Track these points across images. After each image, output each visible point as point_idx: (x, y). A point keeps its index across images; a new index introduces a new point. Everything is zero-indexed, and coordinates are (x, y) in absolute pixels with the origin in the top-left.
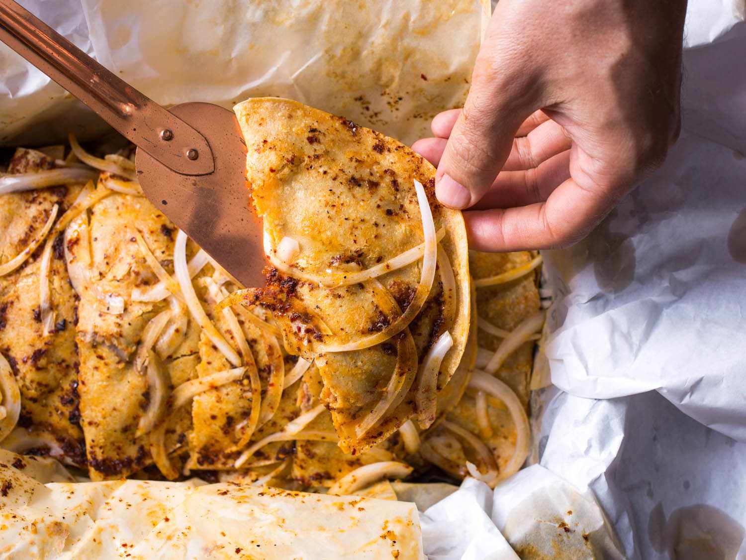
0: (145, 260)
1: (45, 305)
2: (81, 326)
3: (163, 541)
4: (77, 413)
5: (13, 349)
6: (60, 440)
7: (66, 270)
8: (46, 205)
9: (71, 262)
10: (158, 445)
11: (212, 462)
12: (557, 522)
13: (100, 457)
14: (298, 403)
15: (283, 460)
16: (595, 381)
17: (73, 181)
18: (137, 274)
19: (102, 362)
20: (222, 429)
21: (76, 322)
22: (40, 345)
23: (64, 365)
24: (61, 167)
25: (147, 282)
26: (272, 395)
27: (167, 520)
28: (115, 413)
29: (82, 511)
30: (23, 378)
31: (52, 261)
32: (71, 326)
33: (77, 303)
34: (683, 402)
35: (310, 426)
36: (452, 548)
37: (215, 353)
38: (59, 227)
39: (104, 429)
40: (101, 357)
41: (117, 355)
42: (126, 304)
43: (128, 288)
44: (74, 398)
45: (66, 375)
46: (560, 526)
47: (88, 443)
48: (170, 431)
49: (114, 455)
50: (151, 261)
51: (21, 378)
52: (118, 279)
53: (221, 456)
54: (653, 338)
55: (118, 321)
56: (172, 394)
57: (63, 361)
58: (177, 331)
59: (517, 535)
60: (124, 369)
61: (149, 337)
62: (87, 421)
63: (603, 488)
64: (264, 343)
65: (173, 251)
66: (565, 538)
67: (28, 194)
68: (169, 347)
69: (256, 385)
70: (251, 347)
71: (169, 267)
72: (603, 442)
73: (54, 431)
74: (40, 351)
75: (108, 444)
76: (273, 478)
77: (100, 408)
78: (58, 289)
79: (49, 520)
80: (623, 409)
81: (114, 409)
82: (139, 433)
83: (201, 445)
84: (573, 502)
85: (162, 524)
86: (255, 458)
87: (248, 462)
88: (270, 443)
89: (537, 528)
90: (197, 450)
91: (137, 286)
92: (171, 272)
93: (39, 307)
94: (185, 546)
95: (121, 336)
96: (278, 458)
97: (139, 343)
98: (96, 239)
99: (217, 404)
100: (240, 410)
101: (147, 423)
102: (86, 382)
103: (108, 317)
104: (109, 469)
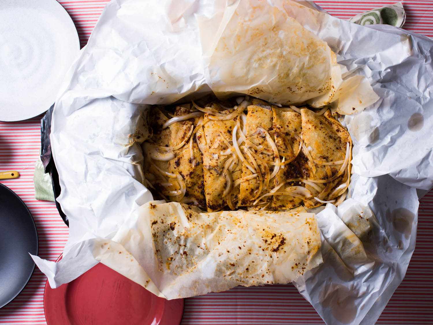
0: (224, 142)
1: (192, 158)
2: (204, 163)
3: (241, 228)
4: (203, 191)
5: (183, 172)
6: (197, 200)
7: (198, 146)
8: (189, 125)
9: (199, 144)
10: (229, 199)
11: (246, 204)
12: (359, 216)
13: (211, 204)
14: (274, 184)
15: (269, 202)
16: (369, 171)
17: (195, 116)
18: (221, 146)
19: (212, 174)
20: (250, 193)
21: (202, 162)
22: (191, 170)
23: (199, 176)
24: (192, 112)
25: (225, 148)
26: (266, 182)
27: (240, 222)
28: (216, 190)
29: (214, 221)
30: (187, 181)
31: (193, 143)
32: (201, 164)
33: (202, 156)
34: (396, 177)
35: (278, 191)
36: (327, 226)
37: (247, 170)
38: (194, 132)
39: (212, 195)
40: (211, 173)
41: (217, 172)
42: (219, 156)
43: (219, 151)
44: (202, 186)
45: (200, 179)
46: (359, 217)
47: (207, 200)
48: (232, 195)
49: (215, 203)
50: (226, 142)
51: (186, 181)
52: (216, 148)
53: (248, 202)
54: (386, 157)
55: (216, 161)
56: (233, 183)
57: (199, 175)
58: (235, 163)
59: (346, 220)
60: (219, 176)
61: (226, 166)
62: (207, 193)
63: (372, 204)
64: (263, 166)
65: (232, 138)
66: (361, 220)
67: (182, 122)
68: (233, 169)
69: (261, 179)
70: (259, 167)
71: (231, 143)
72: (371, 191)
73: (195, 197)
74: (192, 172)
75: (213, 200)
76: (266, 208)
77: (211, 189)
78: (196, 152)
79: (206, 224)
80: (377, 180)
81: (216, 189)
82: (223, 196)
83: (242, 199)
84: (363, 209)
85: (239, 224)
86: (260, 202)
87: (258, 203)
88: (265, 197)
89: (352, 218)
90: (241, 200)
91: (222, 150)
92: (232, 145)
93: (190, 158)
94: (247, 229)
95: (218, 166)
96: (267, 201)
97: (223, 168)
98: (207, 136)
99: (248, 185)
100: (256, 187)
101: (226, 193)
102: (206, 181)
103: (213, 160)
104: (214, 208)
